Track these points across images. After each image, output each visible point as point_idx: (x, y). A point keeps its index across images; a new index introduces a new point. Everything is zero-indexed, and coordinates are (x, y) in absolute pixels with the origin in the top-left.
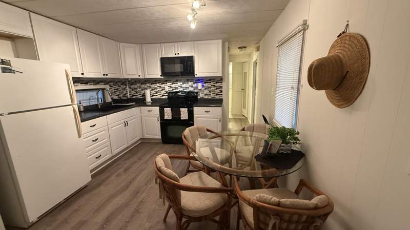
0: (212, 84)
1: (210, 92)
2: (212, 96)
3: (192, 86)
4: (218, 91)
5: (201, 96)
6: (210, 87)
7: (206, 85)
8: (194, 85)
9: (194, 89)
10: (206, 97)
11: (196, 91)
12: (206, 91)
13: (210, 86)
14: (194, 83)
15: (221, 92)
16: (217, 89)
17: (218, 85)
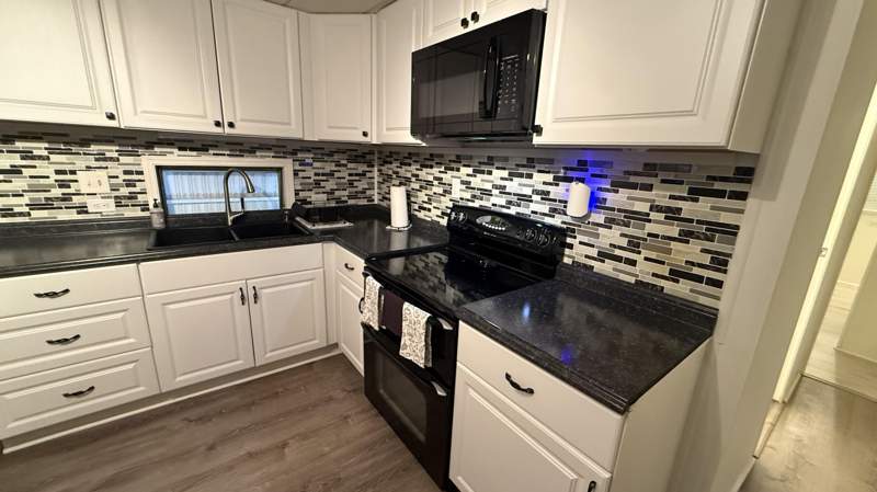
0: (661, 195)
1: (634, 245)
2: (643, 271)
3: (545, 195)
4: (693, 251)
5: (577, 252)
6: (644, 218)
7: (618, 199)
8: (554, 192)
9: (554, 211)
10: (606, 268)
11: (557, 221)
12: (612, 237)
13: (643, 207)
14: (558, 180)
15: (720, 262)
16: (685, 236)
17: (702, 208)
